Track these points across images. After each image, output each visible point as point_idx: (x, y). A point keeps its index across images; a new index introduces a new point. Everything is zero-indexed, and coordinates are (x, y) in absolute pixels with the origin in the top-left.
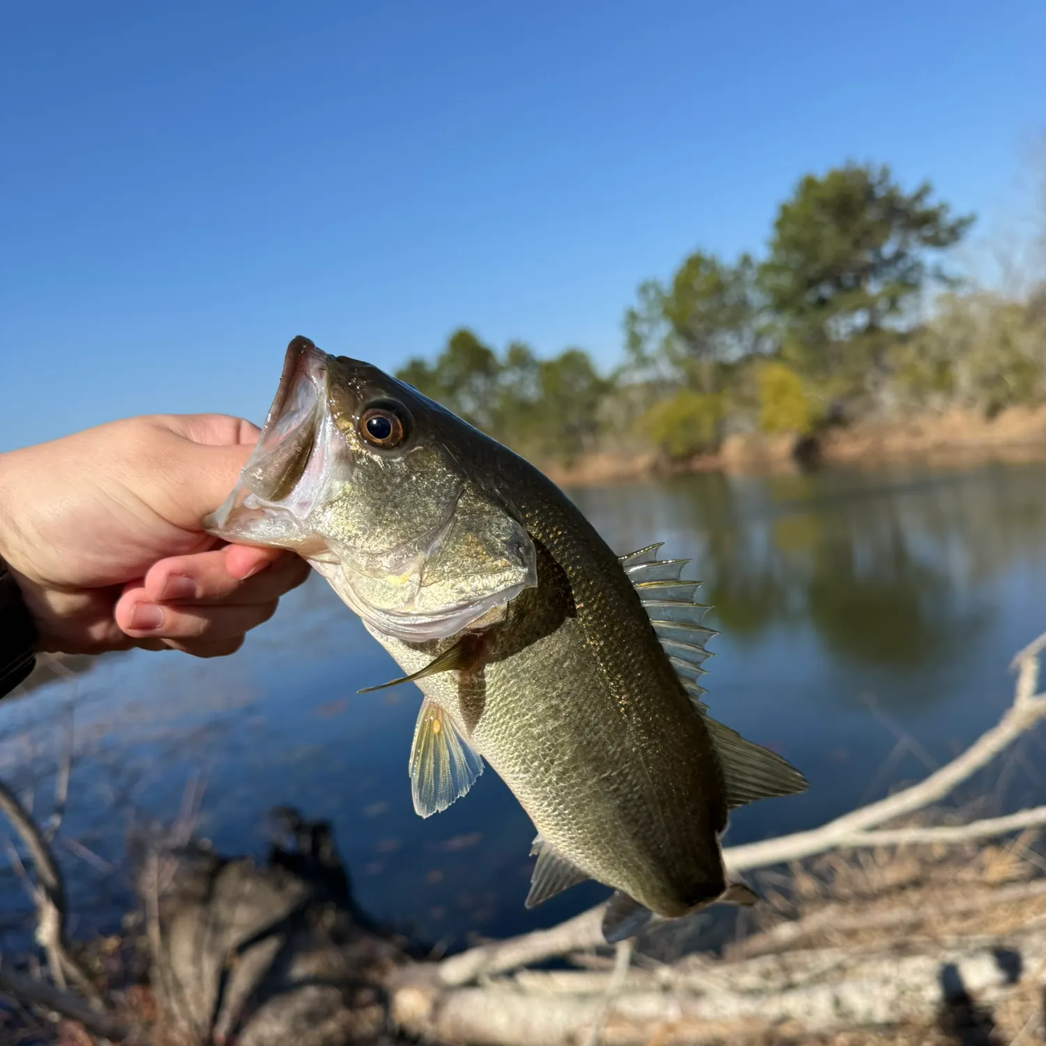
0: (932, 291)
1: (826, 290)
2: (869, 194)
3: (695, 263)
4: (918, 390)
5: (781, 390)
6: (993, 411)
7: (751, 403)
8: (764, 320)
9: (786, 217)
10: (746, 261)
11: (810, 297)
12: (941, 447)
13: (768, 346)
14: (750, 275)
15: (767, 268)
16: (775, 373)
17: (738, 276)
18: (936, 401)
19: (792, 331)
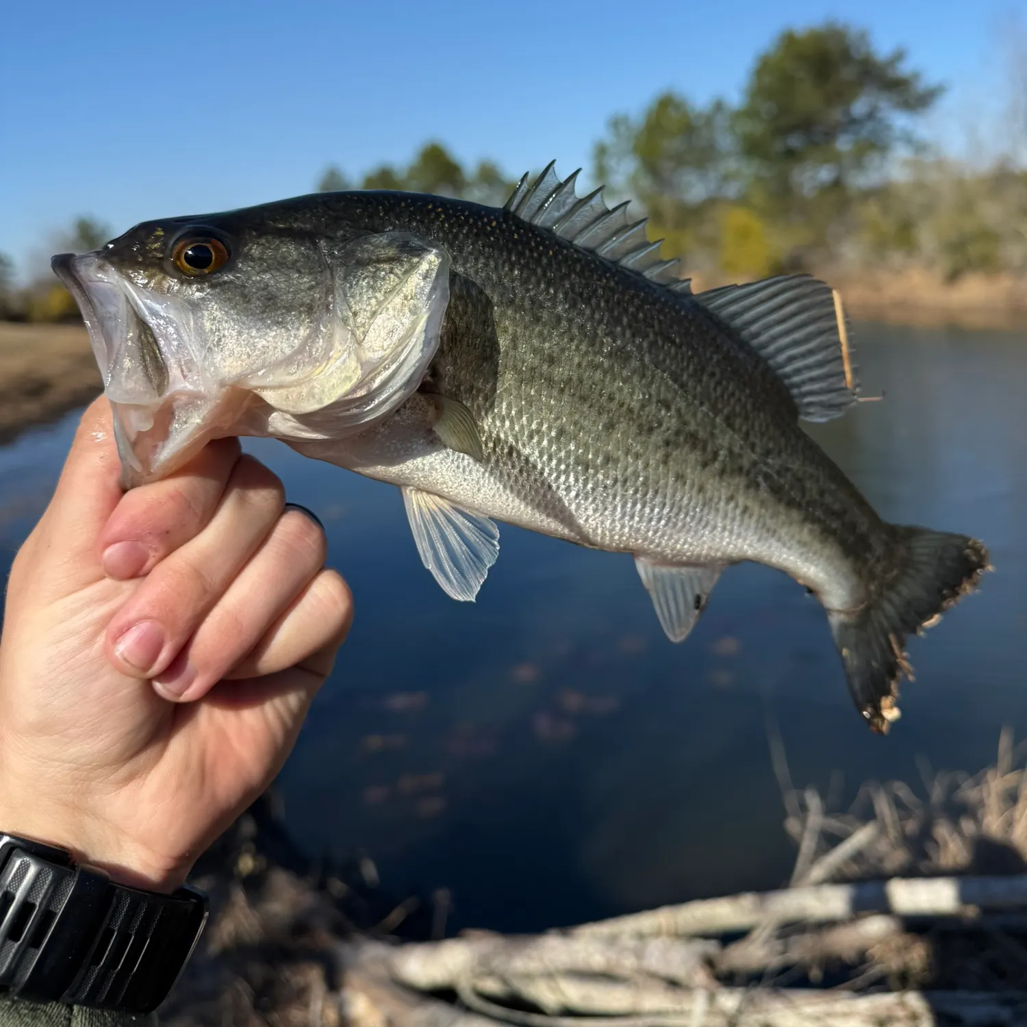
0: (901, 152)
1: (795, 141)
2: (846, 55)
3: (667, 105)
4: (881, 246)
5: (744, 234)
6: (953, 277)
7: (712, 243)
8: (731, 164)
9: (765, 67)
10: (719, 106)
11: (778, 146)
12: (901, 304)
13: (732, 190)
14: (721, 121)
15: (739, 115)
16: (738, 218)
17: (709, 120)
18: (897, 258)
19: (759, 179)
